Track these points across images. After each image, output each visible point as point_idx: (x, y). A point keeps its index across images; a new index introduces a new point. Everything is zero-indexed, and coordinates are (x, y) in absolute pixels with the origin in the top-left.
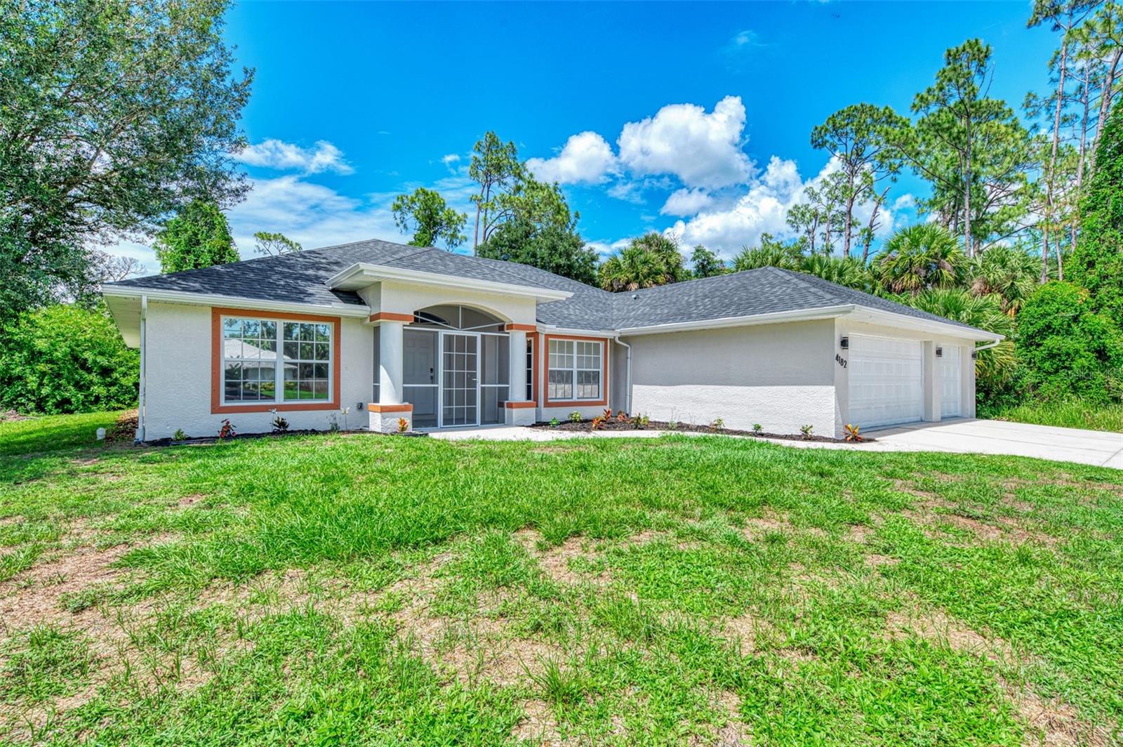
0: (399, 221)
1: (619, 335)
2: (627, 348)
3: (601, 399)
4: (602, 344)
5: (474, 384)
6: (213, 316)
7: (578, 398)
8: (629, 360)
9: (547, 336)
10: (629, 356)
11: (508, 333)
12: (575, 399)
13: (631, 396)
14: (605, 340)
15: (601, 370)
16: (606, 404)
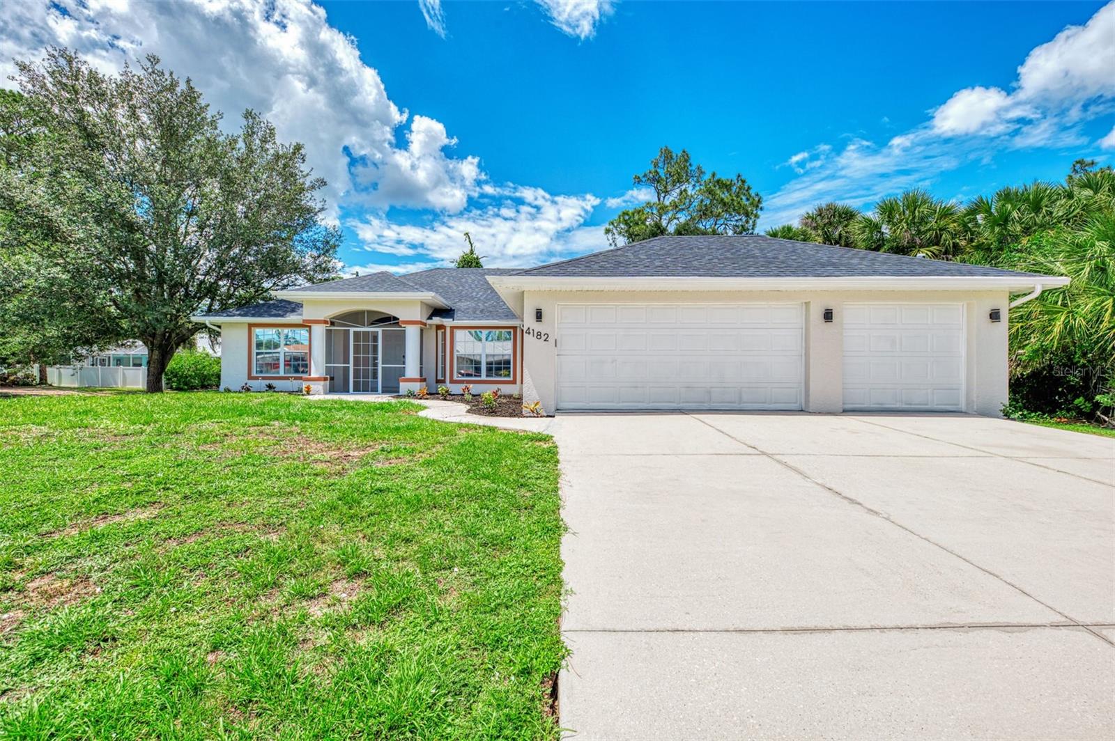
0: (611, 241)
3: (511, 378)
4: (512, 331)
6: (249, 330)
7: (487, 377)
9: (452, 327)
11: (404, 327)
12: (483, 378)
14: (514, 328)
15: (511, 353)
16: (515, 383)
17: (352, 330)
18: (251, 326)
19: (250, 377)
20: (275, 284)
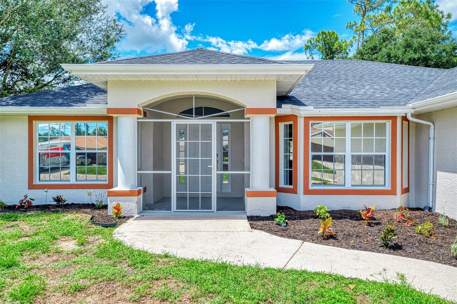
1: (413, 111)
2: (429, 126)
3: (388, 187)
4: (388, 124)
5: (209, 171)
6: (29, 122)
7: (352, 186)
8: (432, 141)
9: (307, 119)
10: (432, 135)
11: (249, 118)
12: (348, 186)
13: (434, 185)
14: (393, 118)
15: (388, 153)
16: (395, 194)
17: (174, 123)
18: (32, 118)
19: (31, 186)
20: (56, 77)
